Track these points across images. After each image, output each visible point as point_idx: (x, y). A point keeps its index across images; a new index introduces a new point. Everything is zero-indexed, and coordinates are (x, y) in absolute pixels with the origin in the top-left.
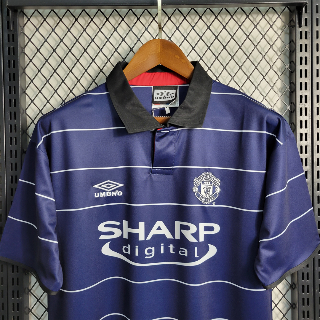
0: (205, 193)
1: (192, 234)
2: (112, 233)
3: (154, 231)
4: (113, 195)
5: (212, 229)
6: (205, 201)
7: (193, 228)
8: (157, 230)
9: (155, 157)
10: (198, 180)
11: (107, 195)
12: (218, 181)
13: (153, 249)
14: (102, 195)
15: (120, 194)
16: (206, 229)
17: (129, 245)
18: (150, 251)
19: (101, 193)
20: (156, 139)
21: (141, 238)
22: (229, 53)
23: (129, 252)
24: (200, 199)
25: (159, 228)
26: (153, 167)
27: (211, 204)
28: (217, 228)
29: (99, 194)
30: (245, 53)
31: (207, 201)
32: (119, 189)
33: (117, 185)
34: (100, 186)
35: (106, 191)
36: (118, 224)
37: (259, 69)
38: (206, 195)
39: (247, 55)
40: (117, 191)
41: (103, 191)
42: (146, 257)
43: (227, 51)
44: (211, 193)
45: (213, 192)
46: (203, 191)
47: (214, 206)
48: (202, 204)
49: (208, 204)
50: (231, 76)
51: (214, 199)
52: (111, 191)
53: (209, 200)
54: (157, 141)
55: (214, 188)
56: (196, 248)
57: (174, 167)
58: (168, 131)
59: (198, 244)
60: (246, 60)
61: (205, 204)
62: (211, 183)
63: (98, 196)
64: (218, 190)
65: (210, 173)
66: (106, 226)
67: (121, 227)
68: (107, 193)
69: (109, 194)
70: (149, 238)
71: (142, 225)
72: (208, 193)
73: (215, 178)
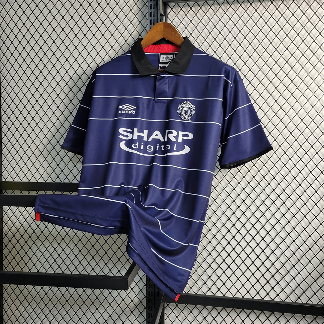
0: (185, 113)
1: (174, 137)
2: (127, 136)
3: (153, 136)
4: (129, 113)
5: (188, 136)
6: (184, 118)
7: (175, 133)
8: (155, 136)
9: (156, 91)
10: (181, 106)
11: (126, 113)
12: (193, 107)
13: (152, 147)
14: (123, 112)
15: (134, 112)
16: (184, 135)
17: (138, 143)
18: (150, 148)
19: (122, 111)
20: (157, 80)
21: (145, 139)
22: (301, 25)
23: (137, 147)
24: (181, 117)
25: (157, 135)
26: (155, 98)
27: (188, 120)
28: (191, 136)
29: (122, 112)
30: (312, 24)
31: (186, 119)
32: (133, 110)
33: (132, 107)
34: (122, 107)
35: (125, 110)
36: (131, 131)
37: (322, 35)
38: (185, 115)
39: (314, 26)
40: (132, 111)
41: (124, 110)
42: (147, 151)
43: (300, 23)
44: (189, 114)
45: (190, 113)
46: (184, 112)
47: (189, 122)
48: (183, 120)
49: (186, 120)
50: (302, 40)
51: (190, 118)
52: (129, 111)
53: (187, 118)
54: (158, 82)
55: (191, 111)
56: (175, 145)
57: (168, 99)
58: (164, 76)
59: (177, 143)
60: (313, 29)
61: (184, 120)
62: (189, 108)
63: (121, 113)
64: (193, 112)
65: (189, 102)
66: (124, 131)
67: (132, 133)
68: (126, 111)
69: (127, 112)
70: (150, 140)
71: (146, 132)
72: (187, 114)
73: (192, 105)
